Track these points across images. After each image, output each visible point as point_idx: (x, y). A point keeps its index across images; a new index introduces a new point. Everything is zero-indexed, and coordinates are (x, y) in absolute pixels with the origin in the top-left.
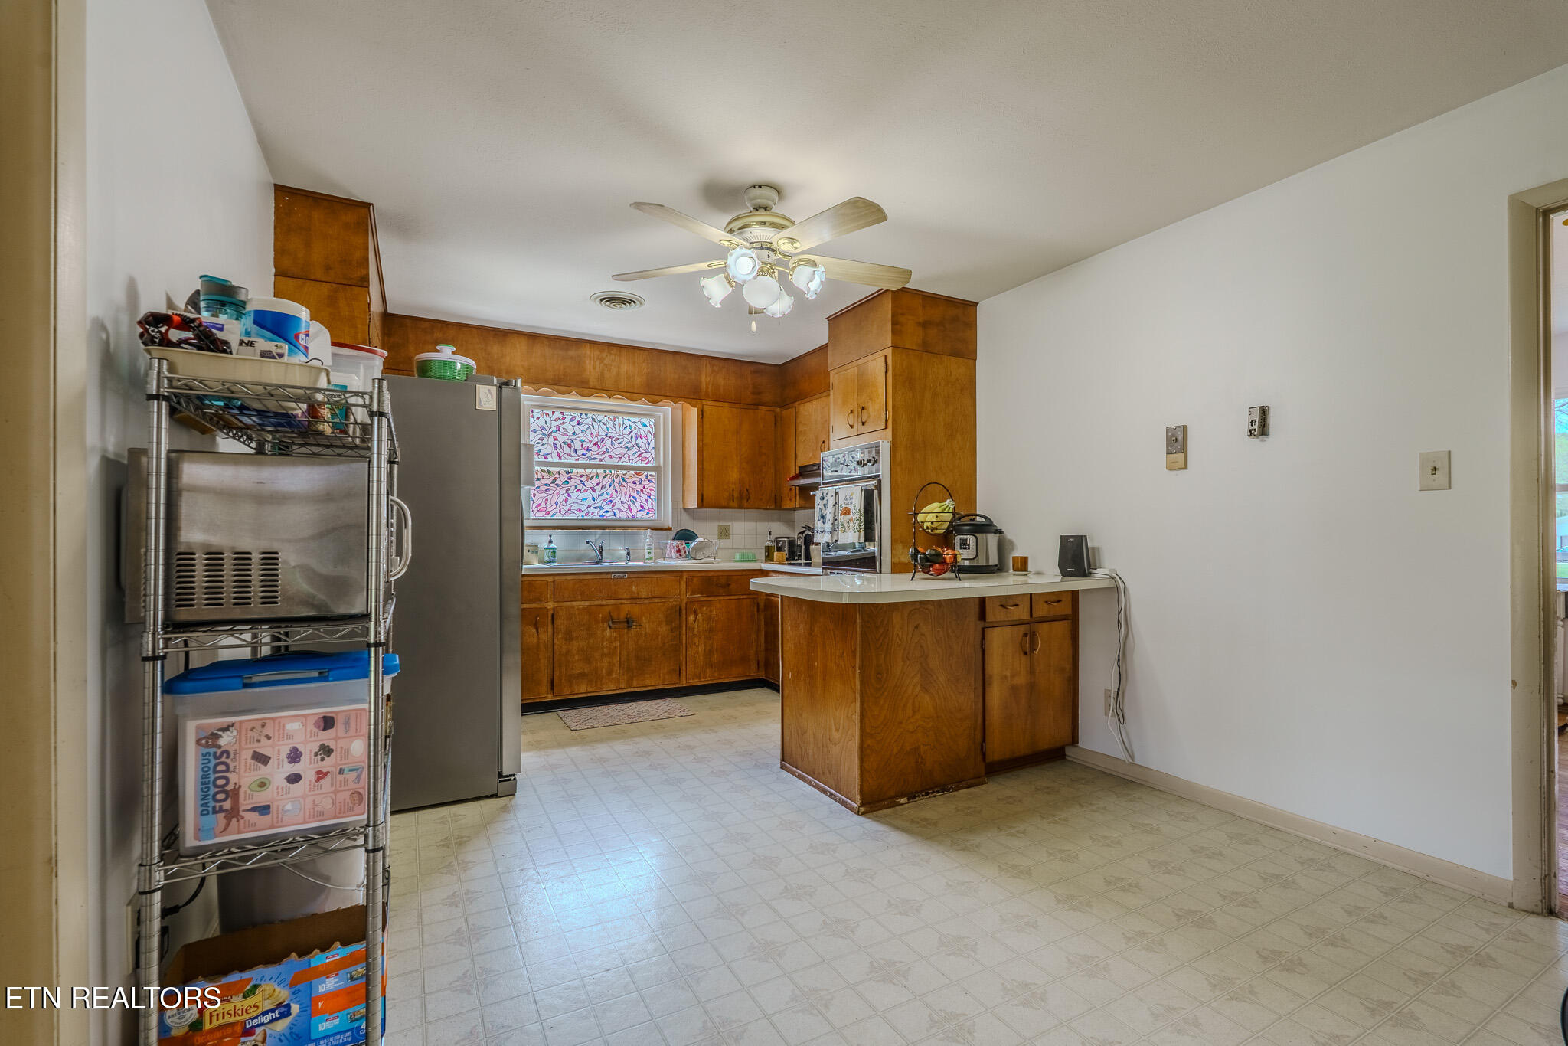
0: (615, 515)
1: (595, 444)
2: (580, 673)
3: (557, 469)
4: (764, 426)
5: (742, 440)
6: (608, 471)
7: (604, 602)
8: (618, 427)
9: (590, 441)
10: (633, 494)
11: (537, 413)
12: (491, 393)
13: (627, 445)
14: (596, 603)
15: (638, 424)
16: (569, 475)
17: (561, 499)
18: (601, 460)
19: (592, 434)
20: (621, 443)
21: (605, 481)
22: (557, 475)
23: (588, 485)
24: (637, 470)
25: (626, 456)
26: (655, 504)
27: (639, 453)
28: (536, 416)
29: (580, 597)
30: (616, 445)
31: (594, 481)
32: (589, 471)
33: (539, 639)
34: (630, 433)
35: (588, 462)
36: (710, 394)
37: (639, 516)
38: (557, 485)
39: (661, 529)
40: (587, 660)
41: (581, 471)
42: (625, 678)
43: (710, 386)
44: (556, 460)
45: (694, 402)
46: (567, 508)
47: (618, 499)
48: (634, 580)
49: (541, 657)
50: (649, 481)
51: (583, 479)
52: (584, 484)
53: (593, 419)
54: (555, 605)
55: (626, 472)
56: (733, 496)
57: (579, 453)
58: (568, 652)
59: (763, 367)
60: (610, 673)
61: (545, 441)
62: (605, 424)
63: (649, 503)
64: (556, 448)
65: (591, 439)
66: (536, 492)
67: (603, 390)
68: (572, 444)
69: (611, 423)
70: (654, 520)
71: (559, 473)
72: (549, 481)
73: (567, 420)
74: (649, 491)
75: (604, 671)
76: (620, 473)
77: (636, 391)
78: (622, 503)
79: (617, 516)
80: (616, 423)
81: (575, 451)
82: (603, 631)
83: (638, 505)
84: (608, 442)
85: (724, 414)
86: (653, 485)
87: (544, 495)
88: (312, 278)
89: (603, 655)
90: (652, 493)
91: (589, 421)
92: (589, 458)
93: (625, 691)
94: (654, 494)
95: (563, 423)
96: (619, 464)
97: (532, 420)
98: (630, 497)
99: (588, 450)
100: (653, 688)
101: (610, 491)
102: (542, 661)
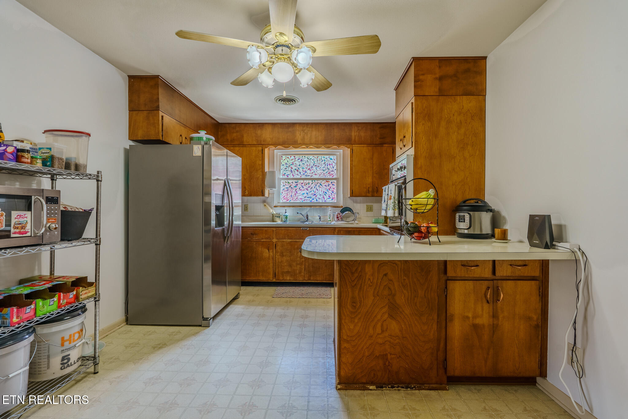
0: (317, 200)
1: (308, 169)
2: (287, 271)
3: (292, 181)
4: (386, 155)
5: (374, 163)
6: (313, 181)
7: (298, 240)
8: (319, 161)
9: (306, 168)
10: (325, 191)
11: (284, 157)
12: (199, 148)
13: (323, 169)
14: (294, 240)
15: (328, 159)
16: (297, 183)
17: (293, 194)
18: (311, 176)
19: (307, 165)
20: (320, 168)
21: (312, 186)
22: (291, 184)
23: (305, 187)
24: (327, 180)
25: (323, 174)
26: (336, 195)
27: (329, 172)
28: (283, 159)
29: (287, 238)
30: (318, 169)
31: (307, 186)
32: (305, 181)
33: (269, 254)
34: (324, 163)
35: (306, 177)
36: (357, 141)
37: (328, 201)
38: (291, 188)
39: (338, 207)
40: (290, 266)
41: (302, 181)
42: (308, 276)
43: (357, 138)
44: (292, 177)
45: (348, 146)
46: (296, 198)
47: (318, 193)
48: (311, 230)
49: (270, 262)
50: (333, 184)
51: (303, 185)
52: (303, 187)
53: (308, 158)
54: (277, 240)
55: (322, 181)
56: (369, 190)
57: (301, 173)
58: (282, 261)
59: (386, 124)
60: (300, 272)
61: (287, 169)
62: (313, 160)
63: (333, 195)
64: (292, 172)
65: (307, 167)
66: (283, 191)
67: (304, 144)
68: (299, 170)
69: (316, 159)
70: (335, 203)
71: (292, 183)
72: (288, 186)
73: (297, 159)
74: (333, 189)
75: (298, 271)
76: (319, 181)
77: (319, 143)
78: (320, 195)
79: (318, 201)
80: (318, 159)
81: (300, 173)
82: (297, 253)
83: (327, 196)
84: (314, 168)
85: (364, 150)
86: (335, 187)
87: (286, 192)
88: (141, 110)
89: (297, 264)
90: (334, 190)
91: (306, 159)
92: (306, 176)
93: (308, 281)
94: (335, 191)
95: (295, 161)
96: (319, 177)
97: (282, 160)
98: (324, 192)
99: (306, 172)
100: (321, 281)
101: (315, 190)
102: (271, 264)
